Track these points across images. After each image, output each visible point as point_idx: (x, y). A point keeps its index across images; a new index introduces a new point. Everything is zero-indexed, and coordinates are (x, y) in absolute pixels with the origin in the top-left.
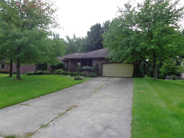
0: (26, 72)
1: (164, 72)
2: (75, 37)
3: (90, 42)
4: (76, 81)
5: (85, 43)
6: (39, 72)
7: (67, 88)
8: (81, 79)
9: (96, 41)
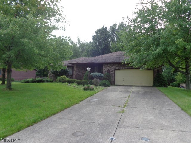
0: (23, 79)
1: (181, 80)
2: (79, 41)
3: (95, 47)
4: (86, 91)
5: (89, 47)
6: (38, 79)
7: (77, 104)
8: (93, 89)
9: (102, 45)
